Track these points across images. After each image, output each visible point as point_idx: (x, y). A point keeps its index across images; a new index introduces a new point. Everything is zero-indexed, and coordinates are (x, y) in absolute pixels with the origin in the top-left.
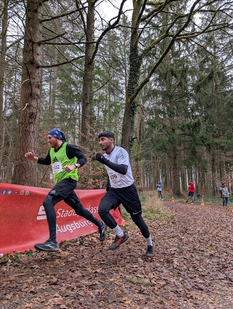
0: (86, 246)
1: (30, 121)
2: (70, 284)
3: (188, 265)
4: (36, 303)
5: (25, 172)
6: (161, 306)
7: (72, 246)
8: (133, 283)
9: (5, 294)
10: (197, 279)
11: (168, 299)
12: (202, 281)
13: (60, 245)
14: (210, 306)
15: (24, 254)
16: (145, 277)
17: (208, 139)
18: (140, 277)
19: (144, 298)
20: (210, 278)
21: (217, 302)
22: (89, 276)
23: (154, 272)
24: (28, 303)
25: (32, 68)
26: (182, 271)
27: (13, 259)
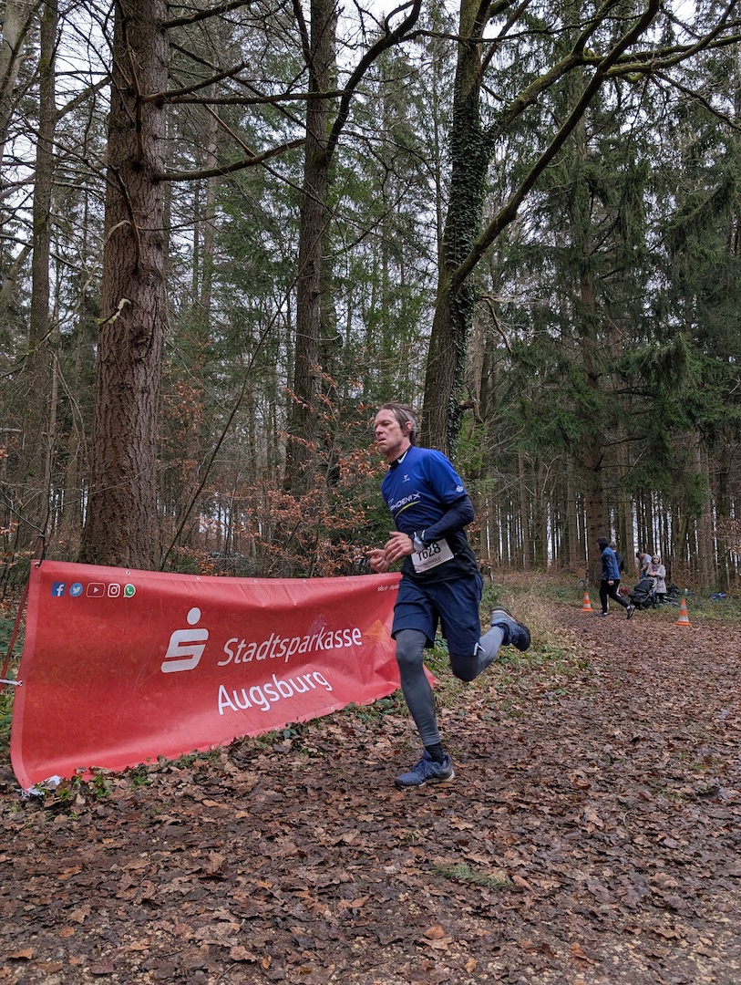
0: (311, 755)
1: (135, 354)
2: (263, 879)
3: (631, 828)
4: (159, 937)
5: (122, 518)
6: (543, 960)
7: (267, 755)
8: (457, 882)
9: (68, 907)
10: (659, 876)
11: (564, 937)
12: (674, 883)
13: (231, 752)
14: (699, 963)
15: (121, 778)
16: (494, 864)
17: (708, 406)
18: (479, 864)
19: (489, 933)
20: (700, 872)
21: (720, 951)
22: (320, 856)
23: (521, 849)
24: (135, 936)
25: (138, 182)
26: (610, 845)
27: (89, 795)
